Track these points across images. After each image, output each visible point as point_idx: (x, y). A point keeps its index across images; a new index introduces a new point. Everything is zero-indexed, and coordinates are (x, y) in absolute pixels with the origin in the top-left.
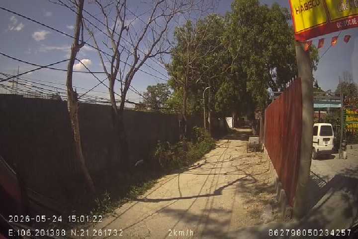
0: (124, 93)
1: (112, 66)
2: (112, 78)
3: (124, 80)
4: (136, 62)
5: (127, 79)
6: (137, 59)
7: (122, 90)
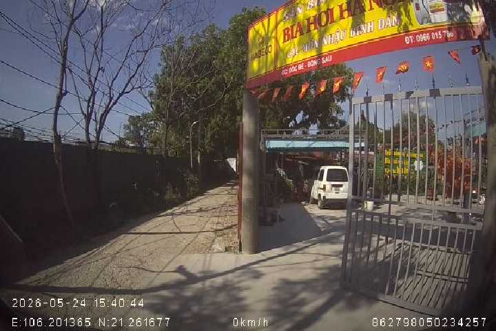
0: (98, 133)
1: (88, 106)
2: (88, 118)
3: (98, 120)
4: (110, 101)
5: (101, 118)
6: (111, 99)
7: (96, 130)
